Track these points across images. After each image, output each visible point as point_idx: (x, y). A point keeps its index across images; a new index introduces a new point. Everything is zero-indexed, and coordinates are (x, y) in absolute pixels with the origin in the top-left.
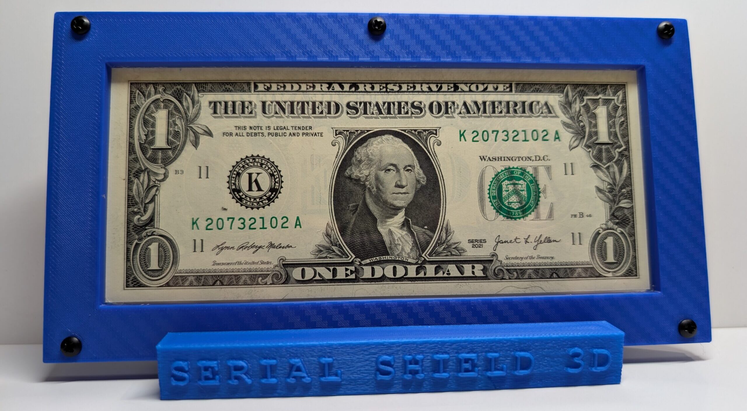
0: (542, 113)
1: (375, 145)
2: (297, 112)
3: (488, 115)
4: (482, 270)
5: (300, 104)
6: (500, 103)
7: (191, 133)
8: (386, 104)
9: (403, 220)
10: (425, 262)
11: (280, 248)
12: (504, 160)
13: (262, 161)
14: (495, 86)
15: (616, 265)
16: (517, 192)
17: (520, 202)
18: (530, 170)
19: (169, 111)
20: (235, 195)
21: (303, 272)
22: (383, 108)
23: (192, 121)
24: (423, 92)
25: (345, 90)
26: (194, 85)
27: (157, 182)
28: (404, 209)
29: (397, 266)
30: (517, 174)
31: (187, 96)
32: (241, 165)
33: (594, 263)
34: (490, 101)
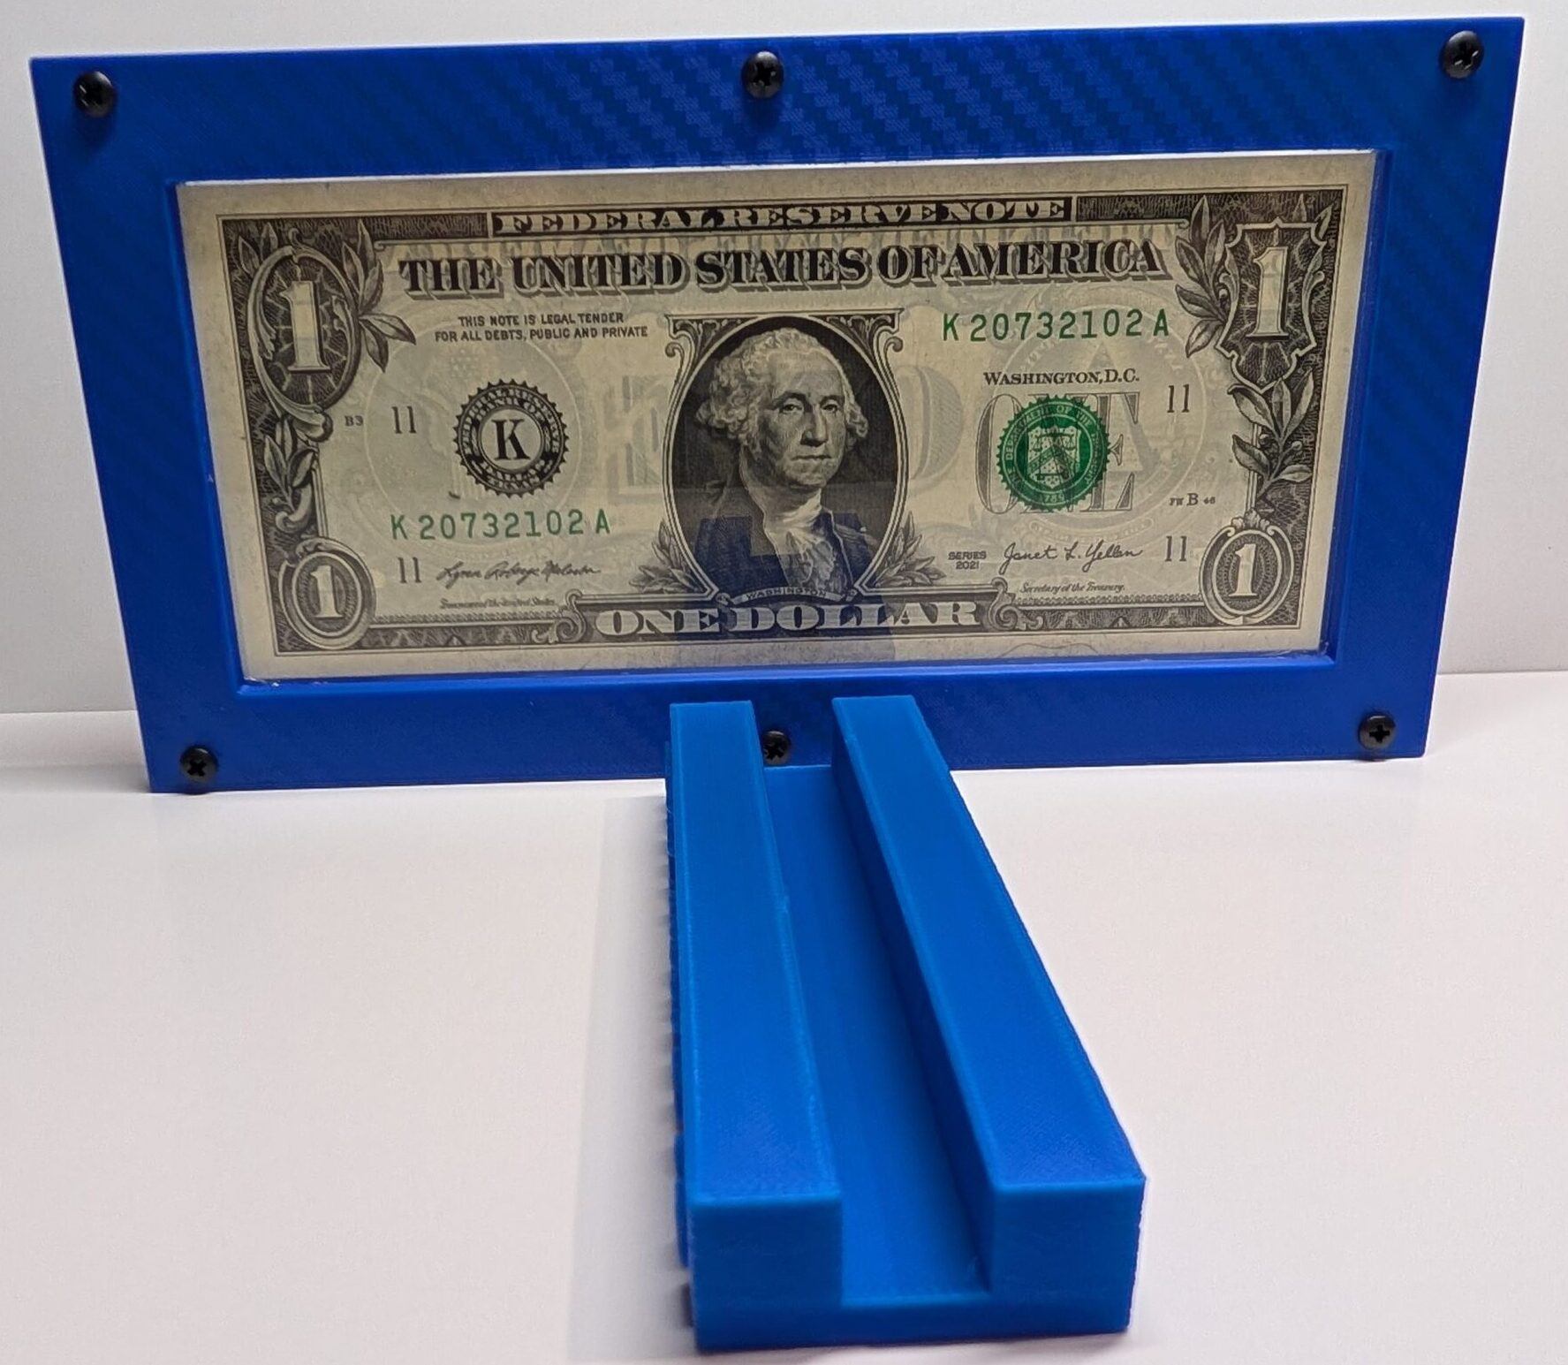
0: (1134, 269)
1: (758, 353)
2: (590, 282)
3: (1011, 277)
4: (973, 613)
5: (595, 263)
6: (1040, 246)
7: (368, 333)
8: (784, 257)
9: (816, 513)
10: (860, 598)
11: (571, 571)
12: (1038, 381)
13: (521, 394)
14: (1032, 205)
15: (1254, 601)
16: (1058, 452)
17: (1063, 474)
18: (1092, 403)
19: (315, 285)
20: (473, 467)
21: (617, 618)
22: (777, 266)
23: (369, 306)
24: (866, 225)
25: (693, 224)
26: (361, 222)
27: (310, 442)
28: (820, 491)
29: (802, 607)
30: (1064, 413)
31: (350, 250)
32: (480, 405)
33: (1208, 599)
34: (1016, 244)
